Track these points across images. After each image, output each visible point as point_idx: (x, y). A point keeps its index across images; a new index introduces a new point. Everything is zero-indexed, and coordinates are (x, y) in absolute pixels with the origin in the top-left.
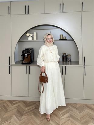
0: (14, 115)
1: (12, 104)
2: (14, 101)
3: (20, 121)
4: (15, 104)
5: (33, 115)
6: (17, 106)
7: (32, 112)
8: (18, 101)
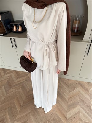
0: (3, 87)
1: (5, 73)
2: (8, 70)
3: (7, 94)
4: (7, 74)
5: (21, 89)
6: (9, 77)
7: (21, 85)
8: (11, 71)
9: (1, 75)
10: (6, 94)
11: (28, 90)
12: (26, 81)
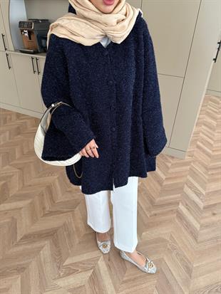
1: (18, 118)
6: (22, 123)
9: (11, 119)
10: (7, 140)
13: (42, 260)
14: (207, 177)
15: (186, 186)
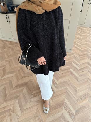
1: (3, 42)
2: (5, 40)
3: (1, 51)
6: (5, 44)
7: (12, 48)
11: (15, 50)
12: (15, 46)
13: (24, 93)
14: (80, 58)
15: (72, 62)
